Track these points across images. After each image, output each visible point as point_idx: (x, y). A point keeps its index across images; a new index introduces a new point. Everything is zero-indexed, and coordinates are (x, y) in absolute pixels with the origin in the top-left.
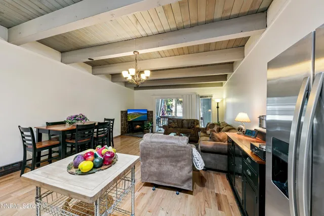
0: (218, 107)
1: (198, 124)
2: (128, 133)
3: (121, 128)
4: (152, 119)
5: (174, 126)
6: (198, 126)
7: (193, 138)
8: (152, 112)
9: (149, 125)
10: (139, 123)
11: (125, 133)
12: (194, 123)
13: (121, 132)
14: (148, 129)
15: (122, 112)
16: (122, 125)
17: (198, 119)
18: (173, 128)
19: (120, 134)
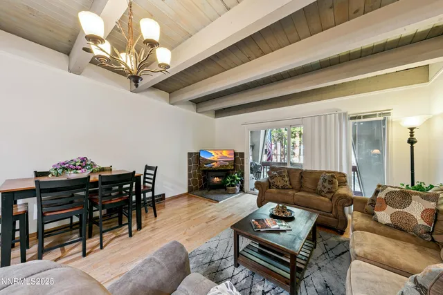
0: (412, 142)
1: (343, 183)
2: (201, 189)
3: (189, 181)
4: (243, 168)
5: (280, 184)
6: (342, 191)
7: (331, 220)
8: (242, 155)
9: (234, 178)
10: (220, 174)
11: (196, 189)
12: (331, 182)
13: (189, 188)
14: (233, 186)
15: (190, 154)
16: (190, 176)
17: (344, 171)
18: (278, 188)
19: (186, 191)
